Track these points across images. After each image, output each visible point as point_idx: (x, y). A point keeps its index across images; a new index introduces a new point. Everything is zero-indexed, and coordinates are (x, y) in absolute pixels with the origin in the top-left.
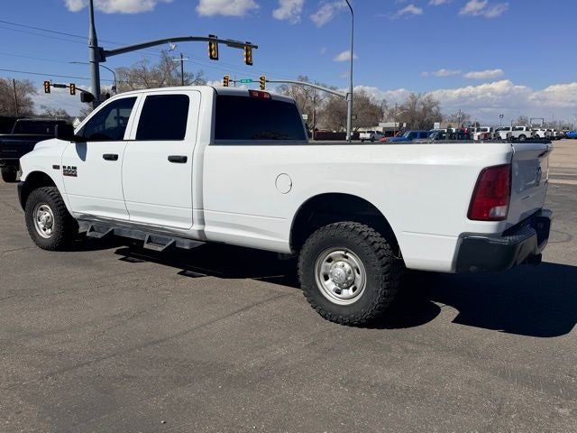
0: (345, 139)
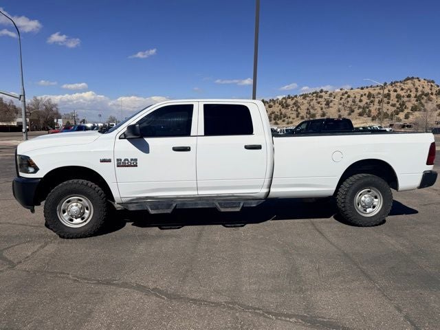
0: (22, 131)
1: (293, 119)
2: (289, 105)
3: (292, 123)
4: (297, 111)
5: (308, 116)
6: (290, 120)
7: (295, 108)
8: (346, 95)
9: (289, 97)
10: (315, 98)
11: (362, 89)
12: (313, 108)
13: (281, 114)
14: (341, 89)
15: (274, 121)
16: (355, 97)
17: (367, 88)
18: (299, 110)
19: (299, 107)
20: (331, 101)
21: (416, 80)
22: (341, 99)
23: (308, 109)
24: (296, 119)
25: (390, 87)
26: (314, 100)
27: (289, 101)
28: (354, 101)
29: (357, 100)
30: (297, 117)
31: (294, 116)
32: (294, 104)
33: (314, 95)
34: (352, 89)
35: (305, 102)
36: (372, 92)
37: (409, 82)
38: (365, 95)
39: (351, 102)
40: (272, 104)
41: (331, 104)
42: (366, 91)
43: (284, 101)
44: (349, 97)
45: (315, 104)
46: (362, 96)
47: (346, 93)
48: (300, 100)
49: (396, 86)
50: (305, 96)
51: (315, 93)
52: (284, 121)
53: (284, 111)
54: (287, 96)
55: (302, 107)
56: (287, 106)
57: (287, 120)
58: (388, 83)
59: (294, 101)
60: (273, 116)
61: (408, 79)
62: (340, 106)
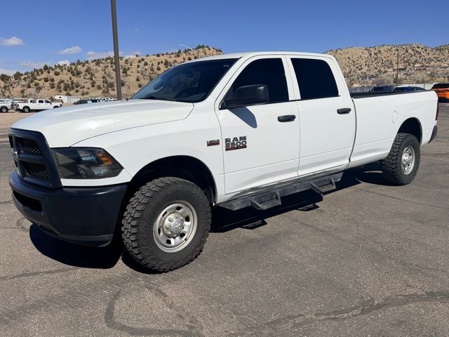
1: (89, 89)
2: (81, 73)
3: (87, 93)
4: (91, 79)
5: (106, 85)
6: (85, 90)
7: (89, 76)
8: (143, 63)
9: (79, 63)
10: (109, 65)
11: (158, 56)
12: (109, 75)
13: (72, 83)
14: (137, 56)
15: (65, 92)
16: (153, 65)
17: (163, 55)
18: (94, 79)
19: (93, 75)
20: (128, 69)
21: (206, 49)
22: (138, 66)
23: (104, 78)
24: (92, 89)
25: (184, 55)
26: (110, 68)
27: (79, 67)
28: (152, 70)
29: (155, 68)
30: (93, 86)
31: (89, 85)
32: (87, 71)
33: (109, 61)
34: (148, 56)
35: (99, 69)
36: (169, 60)
37: (201, 50)
38: (162, 62)
39: (149, 71)
40: (58, 70)
41: (129, 72)
42: (162, 58)
43: (74, 67)
44: (146, 64)
45: (111, 71)
46: (159, 64)
47: (143, 60)
48: (93, 66)
49: (190, 54)
50: (98, 62)
51: (109, 58)
52: (77, 91)
53: (75, 79)
54: (76, 62)
55: (96, 74)
56: (79, 73)
57: (81, 90)
58: (183, 50)
59: (85, 68)
60: (62, 85)
61: (199, 47)
62: (139, 75)
